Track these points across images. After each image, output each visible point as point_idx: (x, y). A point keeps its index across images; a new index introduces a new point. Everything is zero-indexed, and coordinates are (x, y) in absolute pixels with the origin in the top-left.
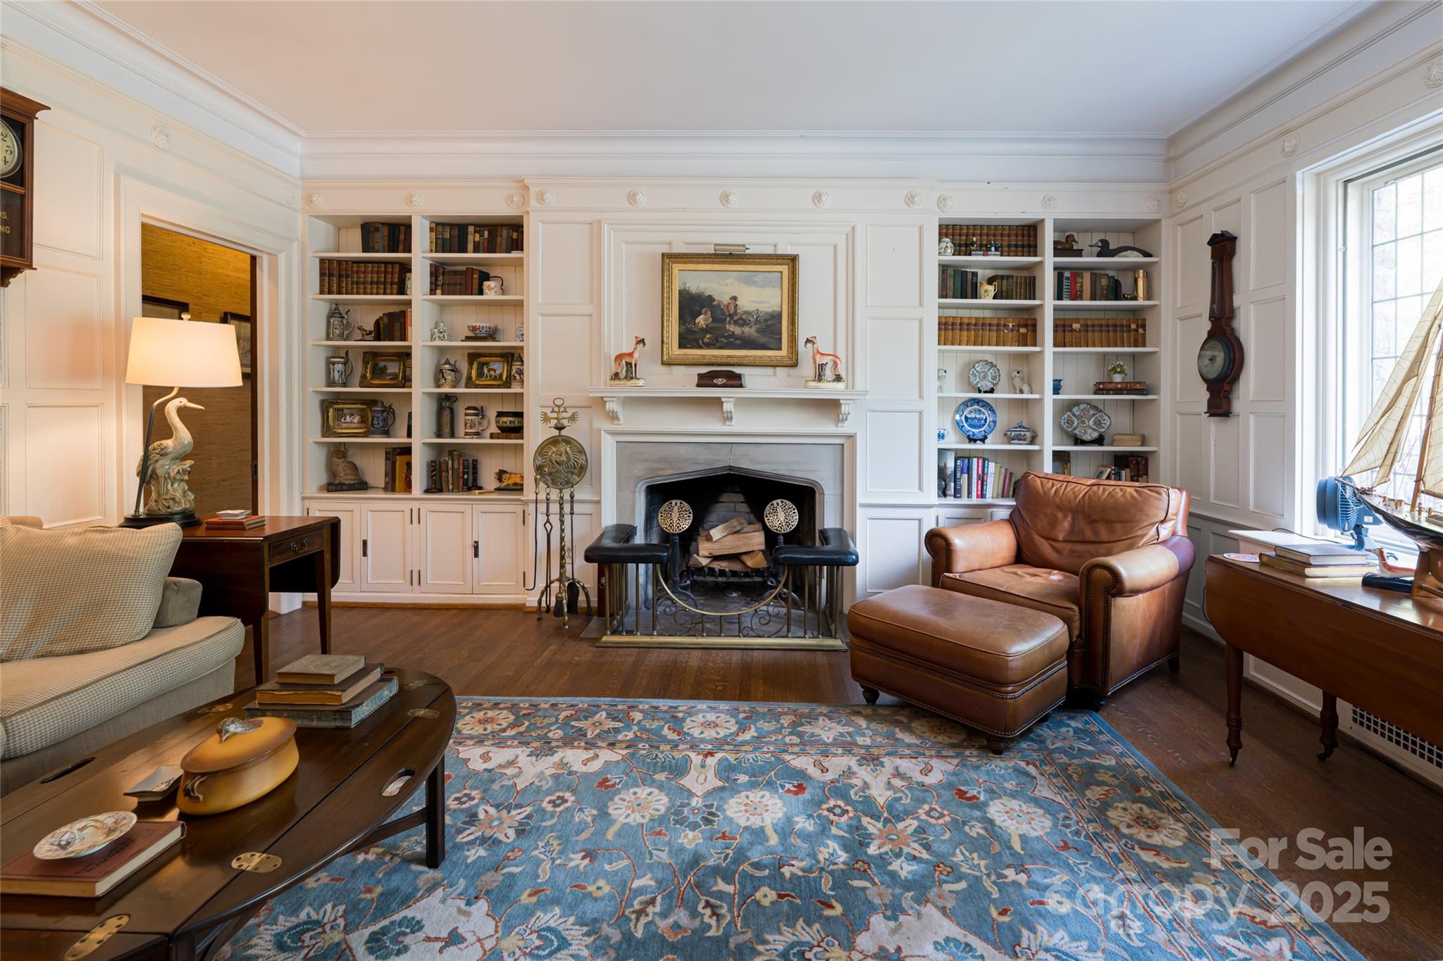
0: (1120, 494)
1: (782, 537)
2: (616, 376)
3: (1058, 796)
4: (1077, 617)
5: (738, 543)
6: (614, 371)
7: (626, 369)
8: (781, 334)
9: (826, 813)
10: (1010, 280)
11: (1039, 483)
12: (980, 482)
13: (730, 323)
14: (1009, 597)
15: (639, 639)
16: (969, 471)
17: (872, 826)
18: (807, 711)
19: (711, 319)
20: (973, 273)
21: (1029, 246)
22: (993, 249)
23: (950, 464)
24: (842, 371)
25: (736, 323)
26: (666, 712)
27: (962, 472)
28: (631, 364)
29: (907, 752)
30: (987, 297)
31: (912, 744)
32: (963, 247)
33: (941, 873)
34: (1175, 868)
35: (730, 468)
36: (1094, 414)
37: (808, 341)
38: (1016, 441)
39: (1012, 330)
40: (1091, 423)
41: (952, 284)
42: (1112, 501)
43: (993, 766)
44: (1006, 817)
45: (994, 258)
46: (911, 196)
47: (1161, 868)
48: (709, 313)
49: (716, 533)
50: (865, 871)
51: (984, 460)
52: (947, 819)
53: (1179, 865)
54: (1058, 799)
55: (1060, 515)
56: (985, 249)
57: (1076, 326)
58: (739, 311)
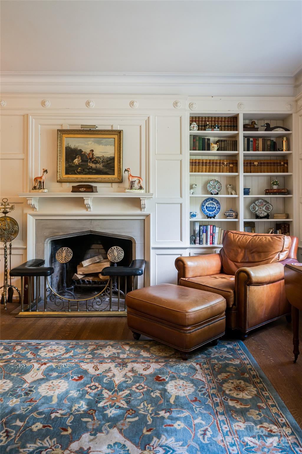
0: (264, 239)
1: (116, 264)
2: (35, 188)
3: (204, 378)
4: (233, 296)
5: (97, 268)
6: (34, 185)
7: (39, 185)
8: (114, 168)
9: (87, 389)
10: (225, 142)
11: (232, 236)
12: (211, 237)
13: (90, 162)
14: (206, 288)
15: (37, 313)
16: (206, 232)
17: (106, 394)
18: (103, 343)
19: (81, 161)
20: (208, 139)
21: (234, 126)
22: (217, 127)
23: (197, 228)
24: (143, 184)
25: (93, 162)
26: (34, 346)
27: (203, 232)
28: (41, 182)
29: (142, 360)
30: (214, 149)
31: (146, 357)
32: (203, 127)
33: (129, 414)
34: (242, 408)
35: (91, 231)
36: (265, 205)
37: (126, 170)
38: (229, 218)
39: (226, 165)
40: (264, 208)
41: (198, 144)
42: (261, 242)
43: (180, 366)
44: (174, 388)
45: (217, 132)
46: (176, 103)
47: (236, 408)
48: (80, 158)
49: (86, 263)
50: (92, 414)
51: (214, 226)
52: (145, 389)
53: (245, 407)
54: (204, 379)
55: (240, 250)
56: (213, 127)
57: (256, 163)
58: (94, 157)
